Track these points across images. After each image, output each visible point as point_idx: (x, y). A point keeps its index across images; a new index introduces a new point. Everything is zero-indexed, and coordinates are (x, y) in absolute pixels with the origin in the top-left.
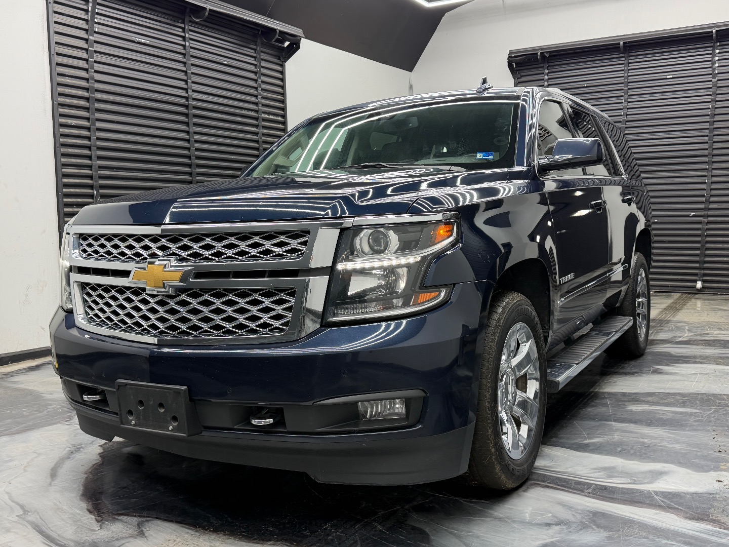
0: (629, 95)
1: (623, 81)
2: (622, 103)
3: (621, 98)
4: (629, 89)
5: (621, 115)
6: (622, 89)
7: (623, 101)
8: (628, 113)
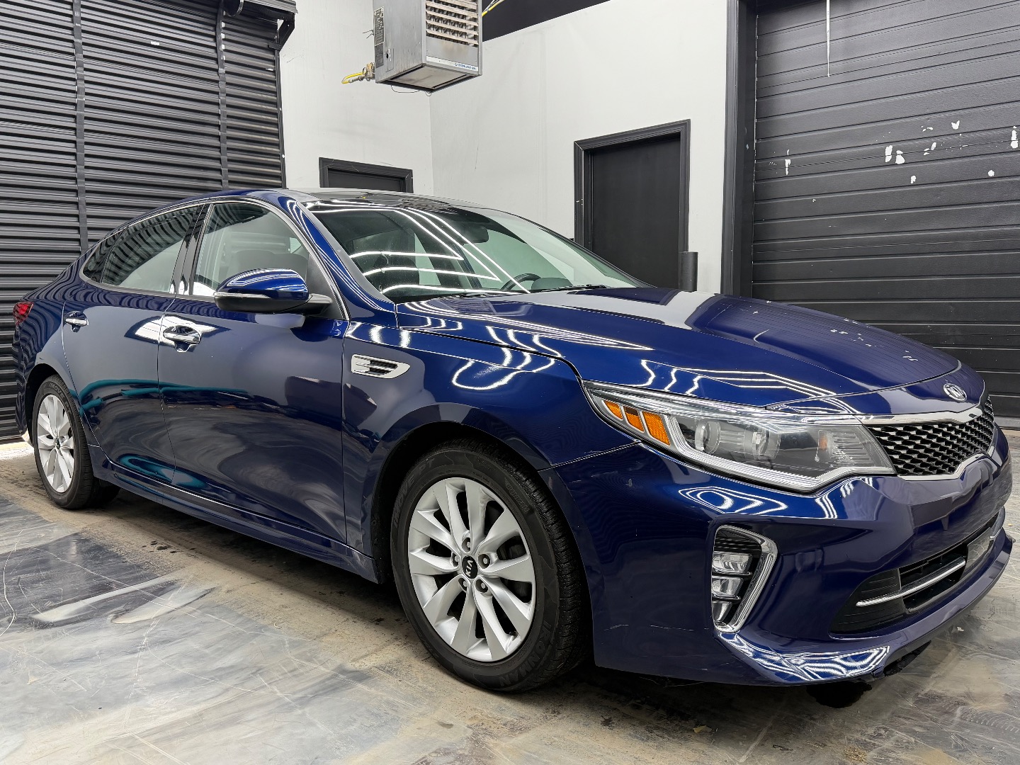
0: (85, 56)
1: (71, 25)
2: (73, 67)
3: (72, 58)
4: (84, 44)
5: (73, 92)
6: (72, 41)
7: (74, 64)
8: (87, 91)
